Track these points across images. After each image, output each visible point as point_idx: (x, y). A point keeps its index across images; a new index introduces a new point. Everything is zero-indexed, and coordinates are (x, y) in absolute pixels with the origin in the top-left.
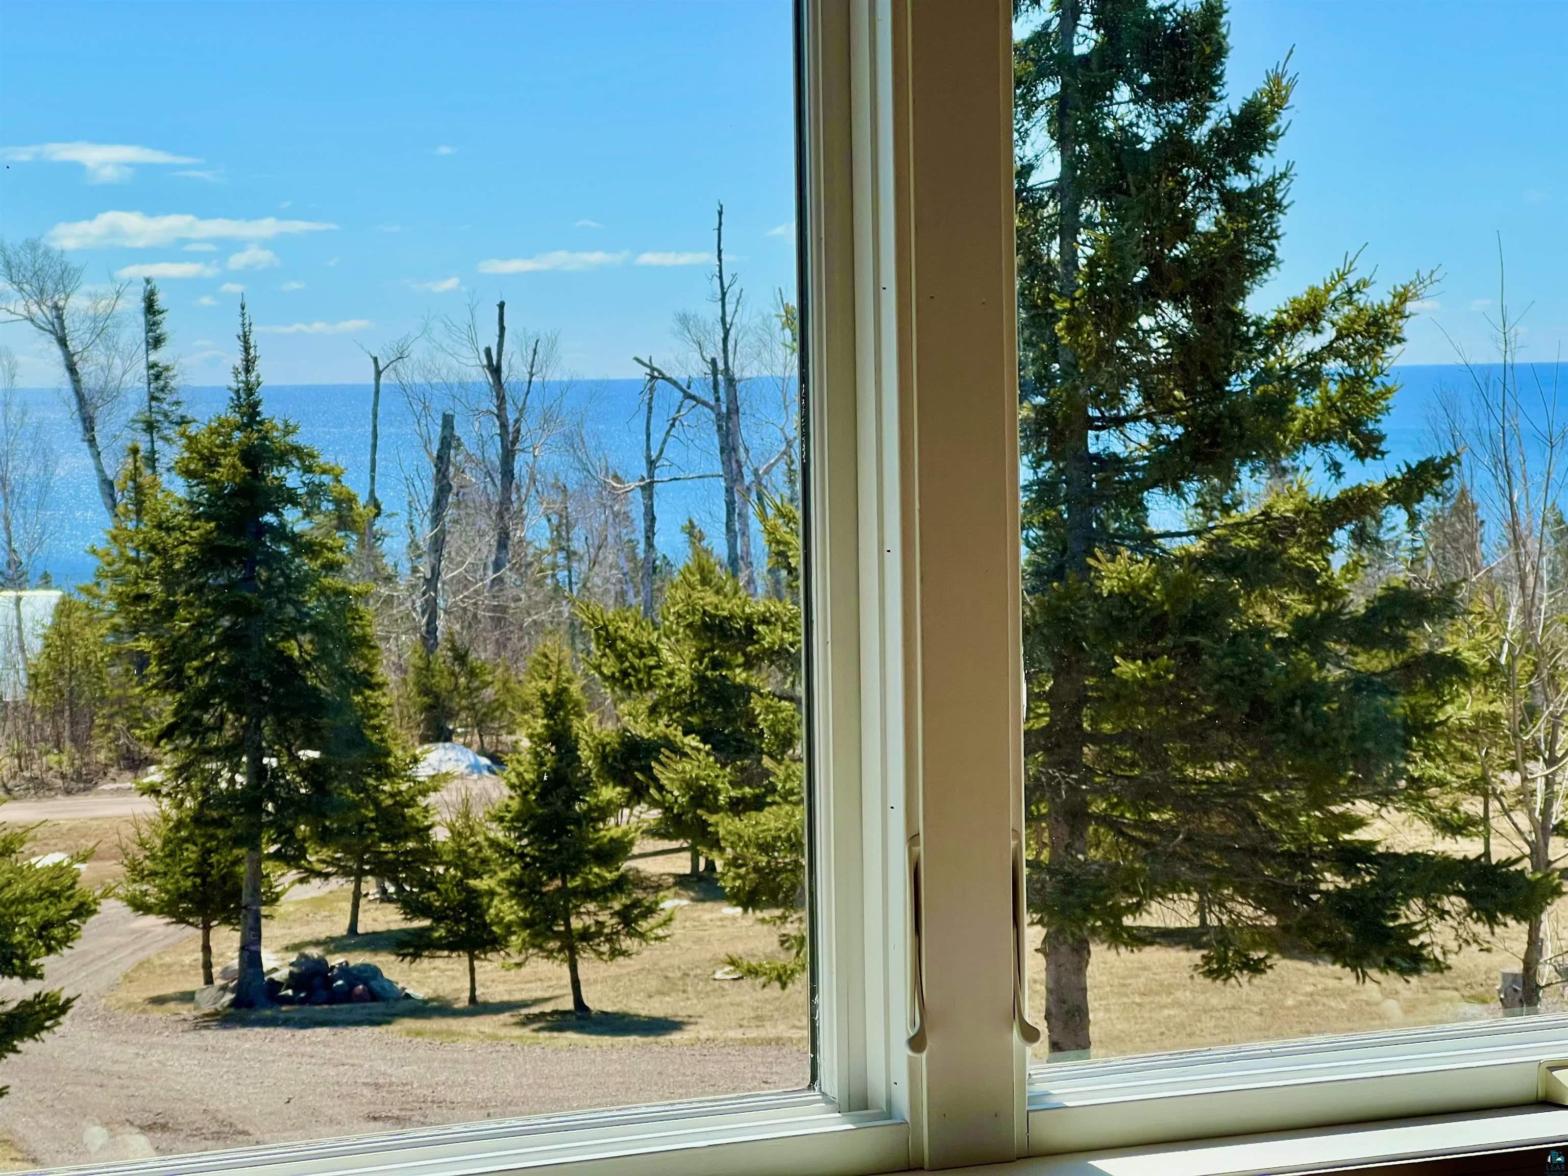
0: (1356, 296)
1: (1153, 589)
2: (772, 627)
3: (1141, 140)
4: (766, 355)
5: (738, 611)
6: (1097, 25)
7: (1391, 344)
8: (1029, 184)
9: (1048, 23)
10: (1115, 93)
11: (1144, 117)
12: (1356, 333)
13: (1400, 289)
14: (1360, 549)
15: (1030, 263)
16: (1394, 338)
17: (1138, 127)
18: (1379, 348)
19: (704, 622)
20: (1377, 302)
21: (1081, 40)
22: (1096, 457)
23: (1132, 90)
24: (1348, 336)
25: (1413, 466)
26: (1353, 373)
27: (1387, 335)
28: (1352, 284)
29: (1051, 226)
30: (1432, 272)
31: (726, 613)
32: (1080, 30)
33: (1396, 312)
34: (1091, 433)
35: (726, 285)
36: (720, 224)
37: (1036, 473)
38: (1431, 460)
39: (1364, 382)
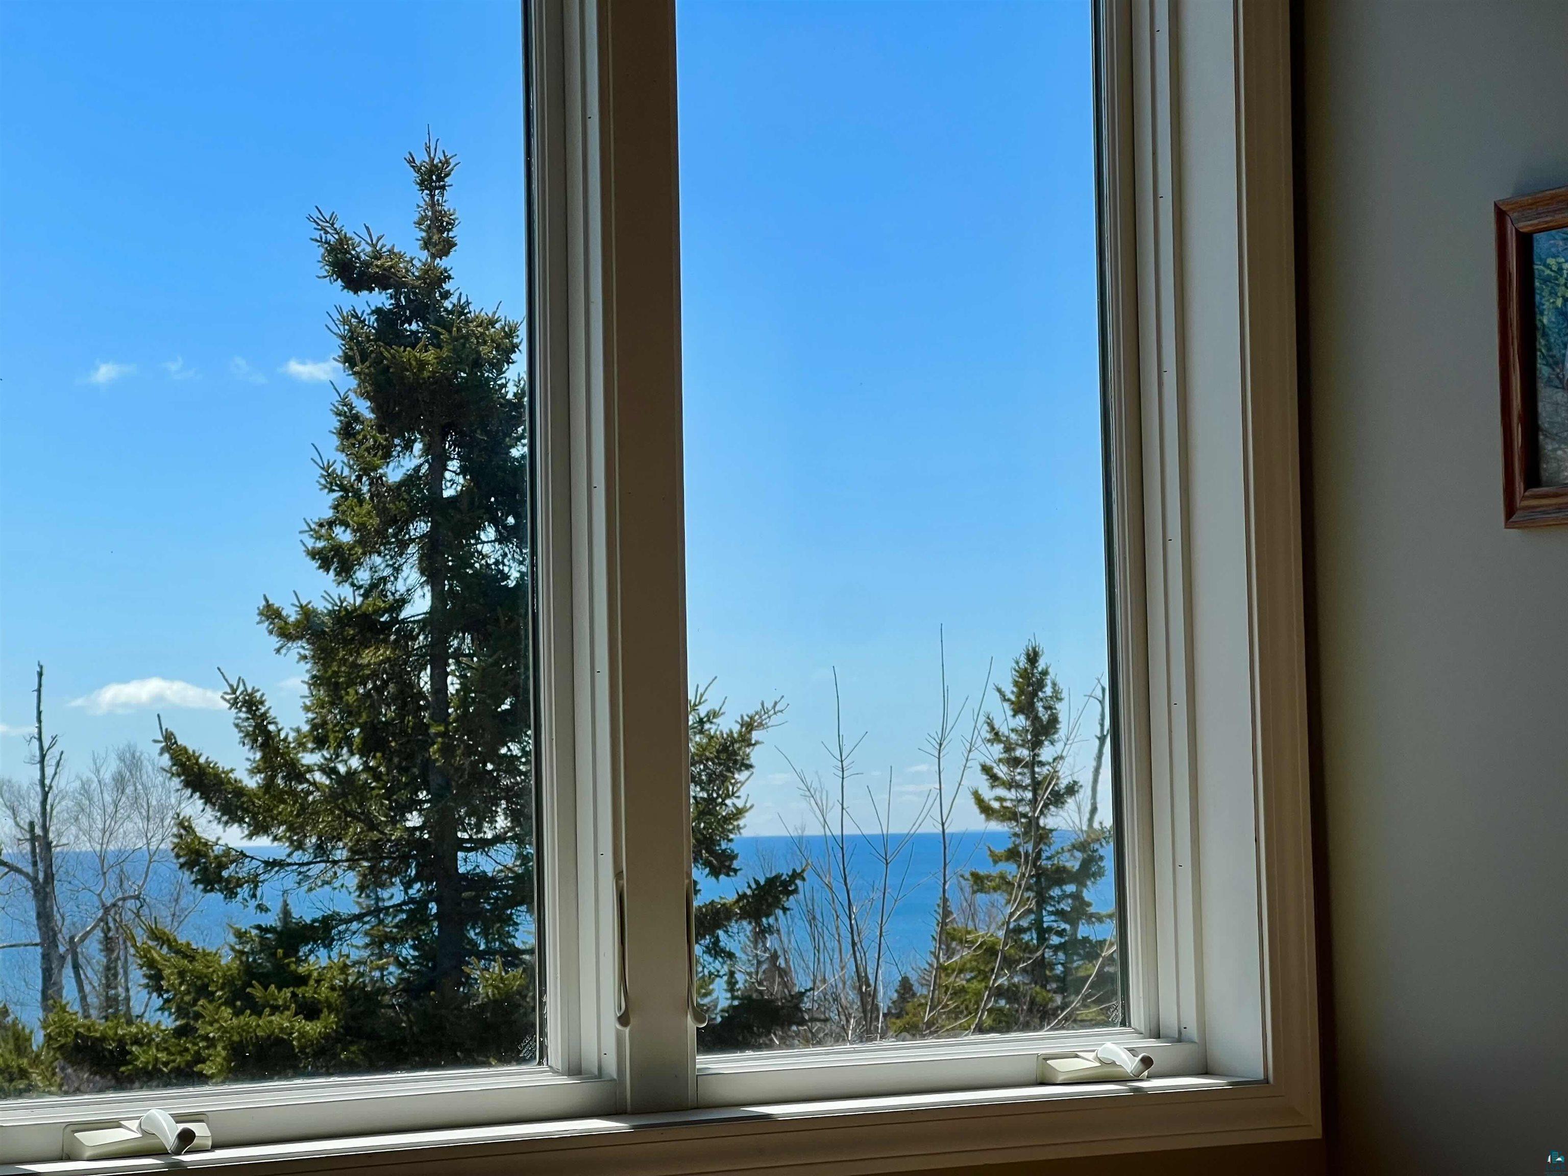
0: (707, 726)
1: (526, 996)
2: (145, 1048)
3: (506, 577)
4: (83, 819)
5: (111, 1033)
6: (463, 471)
7: (740, 770)
8: (402, 616)
9: (418, 468)
10: (482, 533)
11: (509, 556)
12: (708, 759)
13: (746, 718)
14: (714, 961)
15: (401, 692)
16: (743, 764)
17: (504, 565)
18: (729, 774)
19: (76, 1044)
20: (726, 731)
21: (449, 484)
22: (464, 876)
23: (497, 530)
24: (701, 762)
25: (762, 883)
26: (705, 795)
27: (735, 762)
28: (702, 715)
29: (423, 656)
30: (776, 703)
31: (98, 1035)
32: (448, 475)
33: (743, 741)
34: (460, 855)
35: (46, 746)
36: (40, 685)
37: (406, 893)
38: (778, 877)
39: (717, 805)
